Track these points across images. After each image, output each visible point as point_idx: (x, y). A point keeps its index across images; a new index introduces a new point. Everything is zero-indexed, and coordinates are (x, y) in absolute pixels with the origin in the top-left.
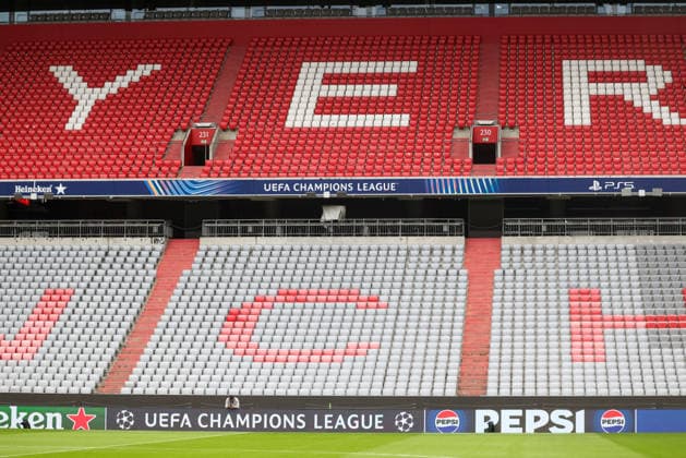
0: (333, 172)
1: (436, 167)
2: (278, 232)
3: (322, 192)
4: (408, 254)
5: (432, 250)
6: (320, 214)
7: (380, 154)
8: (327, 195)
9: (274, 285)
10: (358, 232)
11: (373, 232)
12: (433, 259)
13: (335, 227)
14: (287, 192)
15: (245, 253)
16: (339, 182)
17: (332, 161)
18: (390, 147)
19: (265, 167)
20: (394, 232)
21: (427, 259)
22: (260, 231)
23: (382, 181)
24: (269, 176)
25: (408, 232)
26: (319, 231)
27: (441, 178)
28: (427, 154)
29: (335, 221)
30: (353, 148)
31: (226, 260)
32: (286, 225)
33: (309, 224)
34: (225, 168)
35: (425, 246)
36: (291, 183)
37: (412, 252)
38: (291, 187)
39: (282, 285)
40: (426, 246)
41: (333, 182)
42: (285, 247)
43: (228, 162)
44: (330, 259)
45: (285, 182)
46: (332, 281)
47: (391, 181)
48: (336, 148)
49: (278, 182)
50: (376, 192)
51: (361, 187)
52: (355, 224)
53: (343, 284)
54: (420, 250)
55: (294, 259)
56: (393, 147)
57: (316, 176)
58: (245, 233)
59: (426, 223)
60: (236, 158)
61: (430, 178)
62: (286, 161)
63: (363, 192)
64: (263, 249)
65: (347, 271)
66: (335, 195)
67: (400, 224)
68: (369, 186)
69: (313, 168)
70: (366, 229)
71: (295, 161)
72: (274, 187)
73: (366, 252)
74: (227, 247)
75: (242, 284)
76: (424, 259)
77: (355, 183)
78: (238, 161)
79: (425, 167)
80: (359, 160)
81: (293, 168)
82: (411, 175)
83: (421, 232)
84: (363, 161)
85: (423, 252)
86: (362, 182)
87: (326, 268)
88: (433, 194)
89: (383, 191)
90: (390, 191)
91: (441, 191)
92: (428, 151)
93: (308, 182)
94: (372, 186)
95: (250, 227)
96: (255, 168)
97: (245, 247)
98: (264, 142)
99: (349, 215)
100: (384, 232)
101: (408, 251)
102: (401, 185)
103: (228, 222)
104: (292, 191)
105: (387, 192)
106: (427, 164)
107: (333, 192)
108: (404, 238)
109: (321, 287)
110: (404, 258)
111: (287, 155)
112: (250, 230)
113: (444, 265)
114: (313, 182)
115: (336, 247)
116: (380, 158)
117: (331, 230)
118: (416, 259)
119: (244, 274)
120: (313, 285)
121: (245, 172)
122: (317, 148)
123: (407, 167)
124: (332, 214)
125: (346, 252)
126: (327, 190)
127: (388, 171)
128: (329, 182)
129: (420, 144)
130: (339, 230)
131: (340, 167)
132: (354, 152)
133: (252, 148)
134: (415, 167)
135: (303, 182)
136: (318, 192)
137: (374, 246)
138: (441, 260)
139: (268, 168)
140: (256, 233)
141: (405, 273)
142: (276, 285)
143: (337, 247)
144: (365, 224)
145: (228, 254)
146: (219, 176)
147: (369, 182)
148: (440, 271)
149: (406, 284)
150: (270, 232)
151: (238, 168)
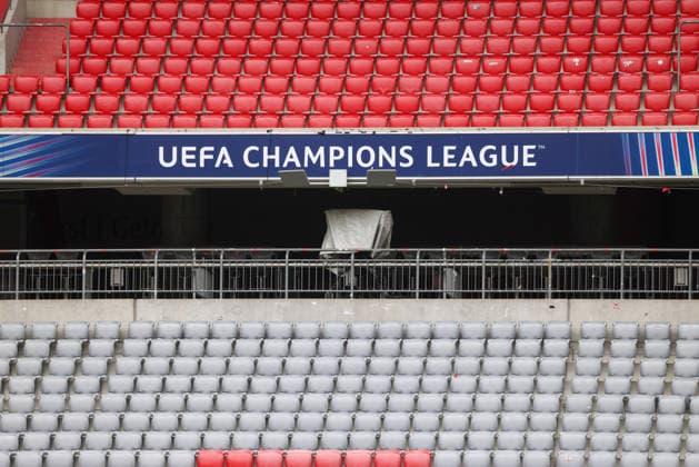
0: (357, 114)
1: (653, 98)
2: (199, 283)
3: (325, 172)
4: (572, 350)
5: (641, 339)
6: (318, 233)
7: (492, 63)
8: (338, 179)
9: (188, 438)
10: (430, 287)
11: (470, 287)
12: (647, 364)
13: (360, 272)
14: (224, 170)
15: (102, 346)
16: (375, 141)
17: (353, 81)
18: (520, 42)
19: (161, 99)
20: (531, 285)
21: (627, 364)
22: (148, 284)
23: (498, 140)
24: (172, 124)
25: (572, 285)
26: (316, 284)
27: (672, 129)
28: (627, 62)
29: (361, 255)
30: (415, 43)
31: (45, 365)
32: (221, 264)
33: (287, 263)
34: (43, 99)
35: (620, 329)
36: (236, 145)
37: (584, 345)
38: (237, 157)
39: (210, 437)
40: (626, 328)
41: (357, 141)
42: (218, 328)
43: (54, 81)
44: (347, 362)
45: (218, 142)
46: (353, 426)
47: (522, 140)
48: (365, 44)
49: (199, 141)
50: (481, 170)
51: (438, 157)
52: (418, 263)
53: (385, 436)
54: (608, 339)
55: (242, 363)
56: (529, 42)
57: (307, 124)
58: (101, 287)
59: (625, 260)
60: (75, 71)
61: (640, 129)
62: (220, 81)
63: (443, 171)
64: (155, 335)
65: (395, 399)
66: (361, 181)
67: (550, 262)
68: (458, 154)
69: (297, 100)
70: (451, 277)
71: (246, 81)
72: (186, 156)
73: (451, 344)
74: (49, 329)
75: (91, 436)
76: (621, 364)
77: (419, 144)
78: (83, 80)
79: (624, 98)
80: (433, 80)
81: (242, 100)
82: (581, 122)
83: (609, 285)
84: (444, 81)
85: (615, 345)
86: (438, 142)
87: (335, 387)
88: (645, 177)
89: (500, 169)
90: (519, 169)
91: (670, 170)
92: (632, 53)
93: (285, 143)
94: (468, 155)
95: (117, 270)
96: (134, 100)
97: (101, 328)
98: (157, 24)
99: (401, 236)
100: (503, 285)
101: (573, 340)
102: (554, 152)
103: (53, 257)
104: (241, 168)
105: (512, 171)
106: (629, 91)
107: (355, 170)
108: (561, 303)
109: (319, 444)
110: (559, 363)
111: (224, 63)
112: (117, 279)
113: (678, 383)
114: (300, 143)
115: (363, 327)
116: (493, 72)
117: (351, 279)
118: (594, 364)
119: (97, 406)
120: (297, 436)
121: (104, 111)
122: (310, 43)
123: (570, 98)
124: (354, 234)
125: (394, 344)
126: (341, 164)
127: (515, 111)
128: (344, 141)
129: (608, 34)
130: (372, 281)
131: (376, 100)
132: (417, 55)
133: (124, 43)
134: (593, 98)
135: (271, 141)
136: (315, 169)
137: (474, 327)
138: (669, 366)
139: (170, 100)
140: (134, 288)
141: (562, 407)
142: (193, 438)
143: (368, 328)
144: (447, 265)
145: (53, 347)
146: (26, 123)
147: (461, 142)
148: (665, 401)
149: (565, 437)
150: (174, 286)
151: (82, 99)
